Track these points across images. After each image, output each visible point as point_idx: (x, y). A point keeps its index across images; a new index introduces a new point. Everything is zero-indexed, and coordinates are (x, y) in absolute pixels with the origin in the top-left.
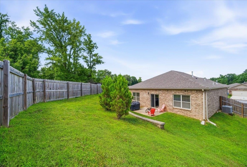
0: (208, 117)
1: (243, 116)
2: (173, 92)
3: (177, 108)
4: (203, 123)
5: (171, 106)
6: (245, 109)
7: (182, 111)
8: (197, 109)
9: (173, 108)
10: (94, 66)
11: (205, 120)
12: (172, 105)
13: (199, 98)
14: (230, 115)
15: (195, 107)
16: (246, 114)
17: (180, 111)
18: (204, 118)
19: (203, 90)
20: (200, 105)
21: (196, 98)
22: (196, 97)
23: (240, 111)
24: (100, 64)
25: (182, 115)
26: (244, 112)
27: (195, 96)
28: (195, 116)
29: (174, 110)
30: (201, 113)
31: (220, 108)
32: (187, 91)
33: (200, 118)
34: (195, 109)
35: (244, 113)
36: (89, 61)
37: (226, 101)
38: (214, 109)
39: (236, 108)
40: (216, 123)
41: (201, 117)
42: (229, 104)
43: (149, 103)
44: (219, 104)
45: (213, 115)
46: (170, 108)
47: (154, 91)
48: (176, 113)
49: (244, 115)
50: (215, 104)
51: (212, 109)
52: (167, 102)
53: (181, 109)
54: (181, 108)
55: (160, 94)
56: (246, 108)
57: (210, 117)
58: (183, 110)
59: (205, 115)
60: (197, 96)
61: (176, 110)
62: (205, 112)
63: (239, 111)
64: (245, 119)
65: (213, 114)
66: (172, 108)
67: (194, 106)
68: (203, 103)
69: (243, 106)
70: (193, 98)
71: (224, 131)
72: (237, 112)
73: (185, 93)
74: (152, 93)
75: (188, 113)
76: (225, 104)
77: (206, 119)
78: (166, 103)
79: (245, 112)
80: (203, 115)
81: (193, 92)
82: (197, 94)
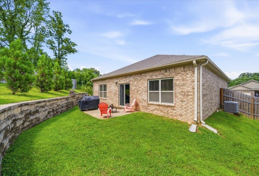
0: (203, 117)
1: (253, 117)
2: (148, 76)
3: (152, 104)
4: (193, 128)
5: (145, 101)
6: (256, 105)
7: (161, 108)
8: (185, 102)
9: (148, 104)
10: (64, 56)
11: (197, 123)
12: (146, 98)
13: (188, 80)
14: (235, 116)
15: (181, 100)
16: (257, 114)
17: (158, 107)
18: (196, 119)
19: (194, 62)
20: (190, 94)
21: (182, 82)
22: (183, 80)
23: (249, 109)
24: (73, 53)
25: (160, 115)
26: (254, 111)
27: (181, 78)
28: (181, 115)
29: (149, 108)
30: (191, 108)
31: (221, 106)
32: (168, 71)
33: (188, 120)
34: (180, 103)
35: (254, 113)
36: (58, 48)
37: (229, 95)
38: (213, 105)
39: (244, 105)
40: (217, 129)
41: (191, 117)
42: (233, 99)
43: (117, 99)
44: (220, 99)
45: (211, 116)
46: (144, 104)
47: (124, 79)
48: (151, 112)
49: (255, 115)
50: (214, 98)
51: (210, 105)
52: (140, 94)
53: (159, 105)
54: (160, 103)
55: (131, 82)
56: (258, 103)
57: (207, 117)
58: (162, 105)
59: (198, 113)
60: (185, 78)
61: (152, 108)
62: (198, 106)
63: (247, 110)
64: (256, 121)
65: (211, 113)
66: (146, 105)
67: (180, 96)
68: (194, 89)
69: (254, 102)
70: (178, 82)
71: (235, 145)
72: (244, 111)
73: (166, 74)
74: (121, 83)
75: (170, 111)
76: (228, 99)
77: (199, 121)
78: (138, 96)
79: (256, 111)
80: (194, 114)
81: (178, 70)
82: (185, 74)
